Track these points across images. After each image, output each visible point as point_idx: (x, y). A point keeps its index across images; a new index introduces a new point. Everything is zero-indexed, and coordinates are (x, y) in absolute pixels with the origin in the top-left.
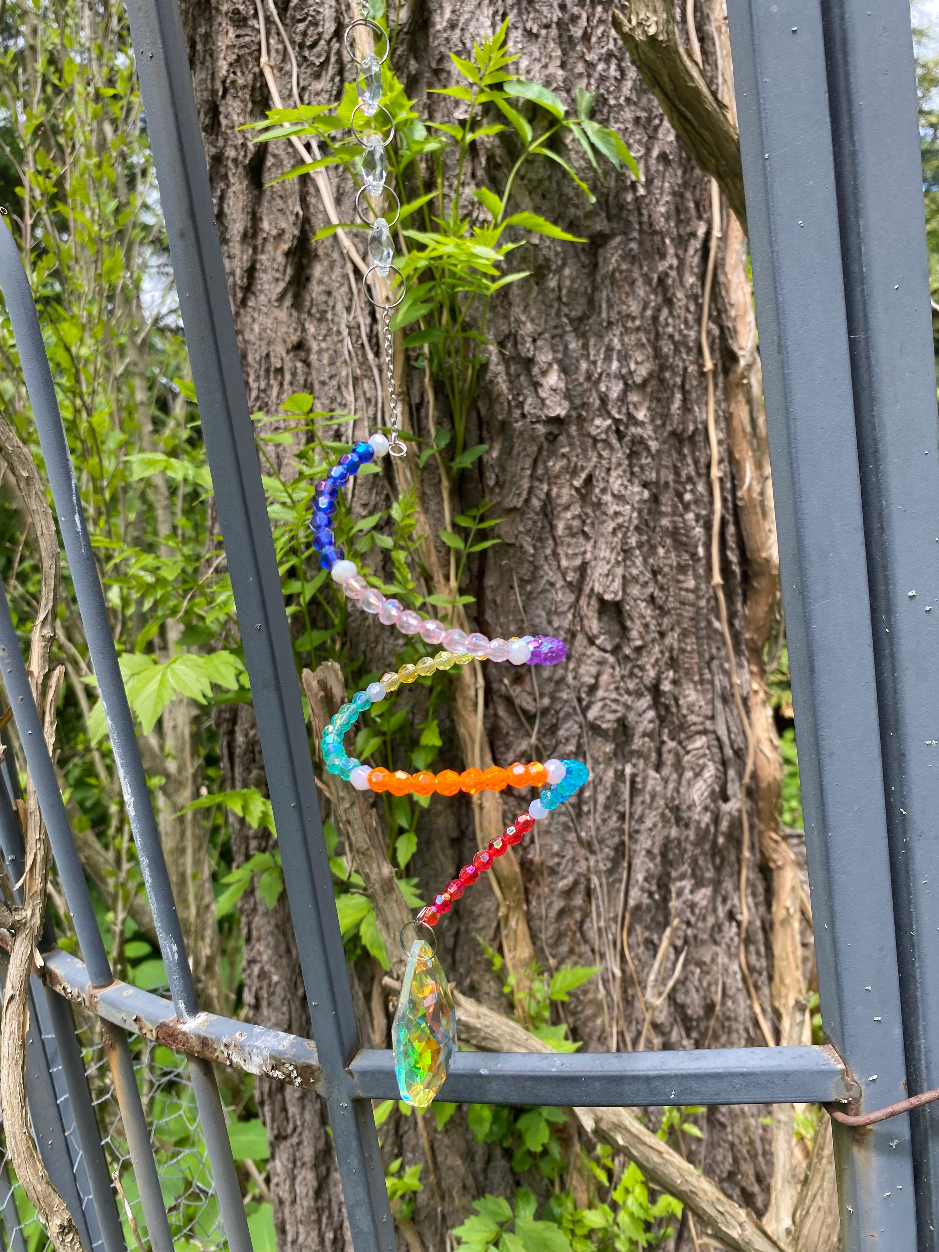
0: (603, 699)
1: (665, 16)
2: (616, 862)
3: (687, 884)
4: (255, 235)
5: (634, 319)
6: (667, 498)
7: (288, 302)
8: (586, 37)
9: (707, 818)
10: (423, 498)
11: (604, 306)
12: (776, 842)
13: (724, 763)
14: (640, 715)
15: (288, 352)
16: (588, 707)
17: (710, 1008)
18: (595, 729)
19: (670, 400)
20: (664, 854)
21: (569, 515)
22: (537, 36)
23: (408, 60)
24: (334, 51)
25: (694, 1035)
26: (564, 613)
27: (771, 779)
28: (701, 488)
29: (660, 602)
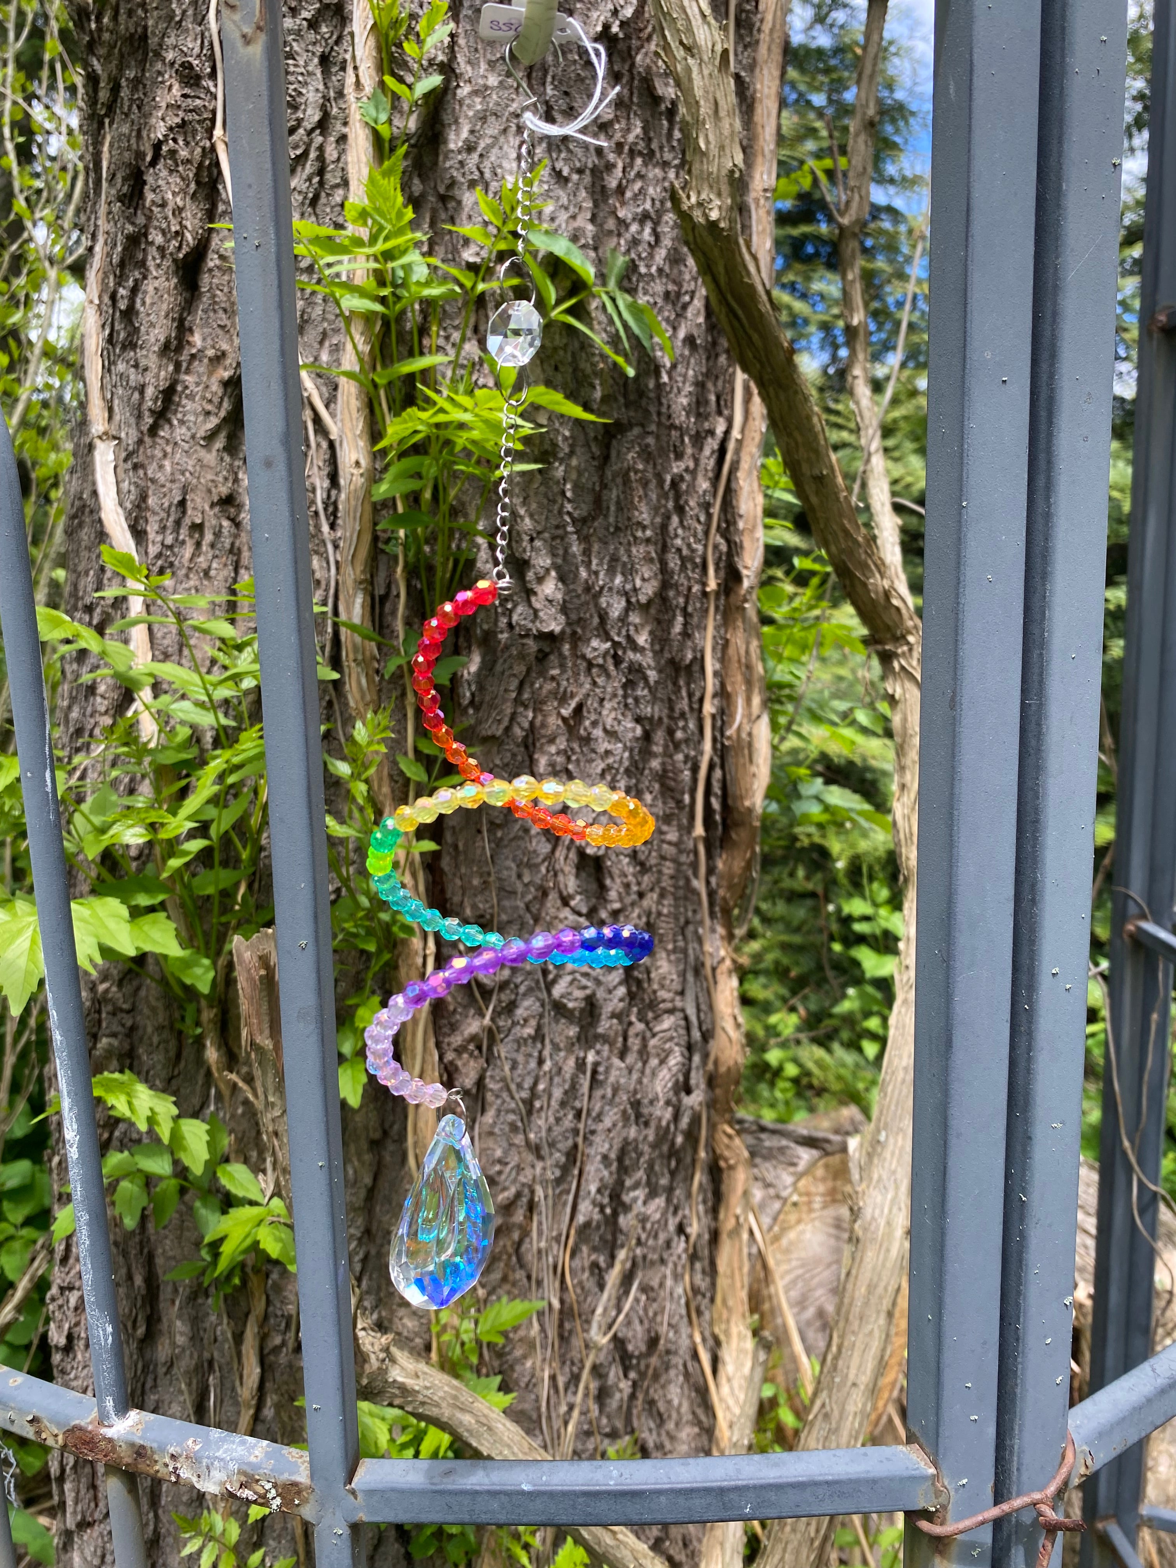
0: (573, 972)
1: (729, 202)
2: (565, 1169)
3: (640, 1194)
4: (179, 349)
5: (644, 528)
6: (659, 736)
7: (220, 443)
8: (620, 190)
9: (668, 1114)
11: (613, 508)
12: (730, 1137)
13: (690, 1048)
14: (610, 992)
15: (212, 505)
16: (554, 981)
17: (653, 1342)
18: (559, 1008)
19: (671, 622)
20: (620, 1159)
21: (553, 749)
22: (567, 180)
23: (410, 178)
24: (315, 145)
25: (633, 1375)
26: (536, 866)
27: (731, 1063)
28: (692, 725)
29: (642, 857)
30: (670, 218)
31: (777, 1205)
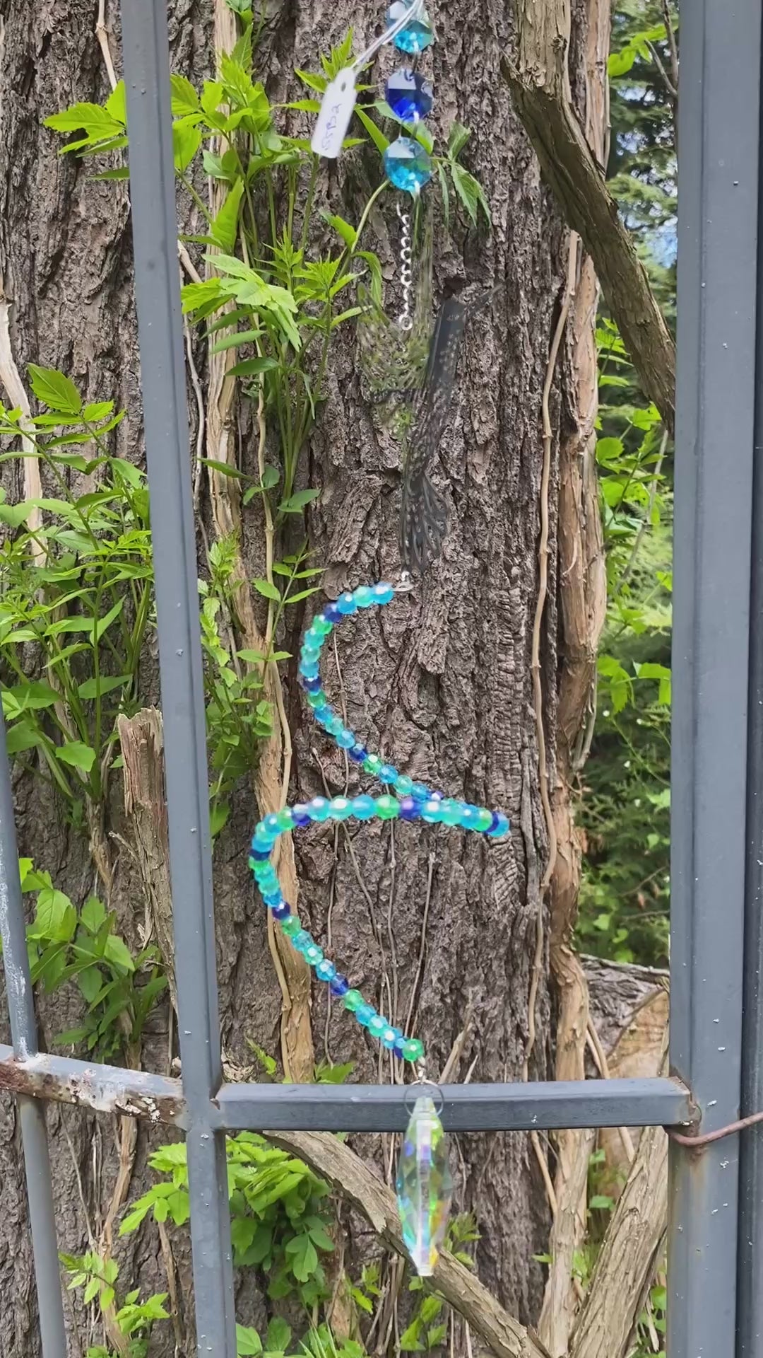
1: (555, 69)
2: (409, 960)
3: (480, 989)
4: (65, 220)
5: (481, 374)
6: (496, 570)
7: (101, 301)
8: (461, 65)
9: (505, 920)
10: (242, 539)
12: (568, 956)
13: (526, 862)
15: (96, 358)
19: (508, 465)
23: (270, 58)
24: (185, 32)
26: (382, 682)
27: (568, 886)
28: (529, 563)
29: (480, 680)
30: (506, 91)
31: (616, 1033)
